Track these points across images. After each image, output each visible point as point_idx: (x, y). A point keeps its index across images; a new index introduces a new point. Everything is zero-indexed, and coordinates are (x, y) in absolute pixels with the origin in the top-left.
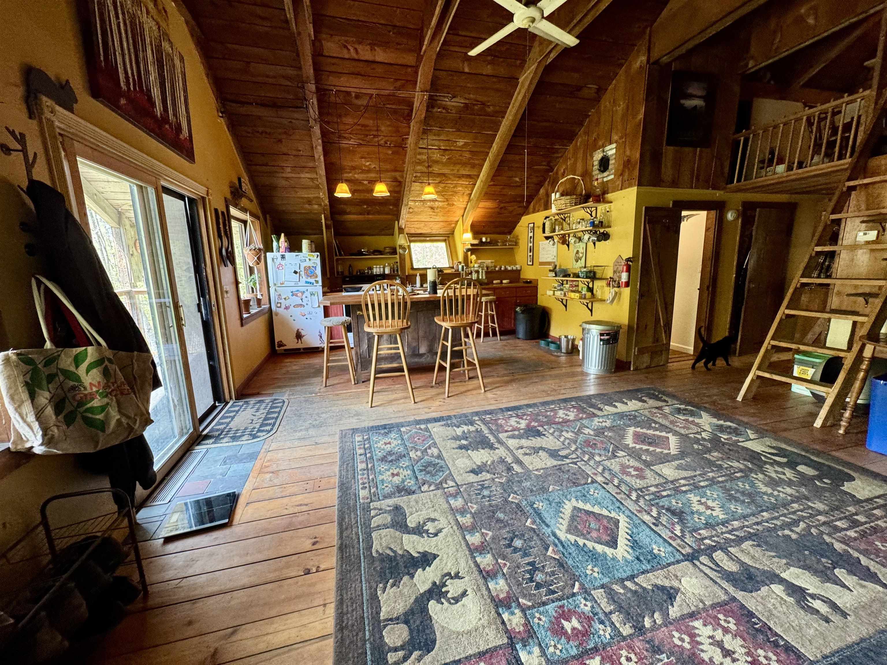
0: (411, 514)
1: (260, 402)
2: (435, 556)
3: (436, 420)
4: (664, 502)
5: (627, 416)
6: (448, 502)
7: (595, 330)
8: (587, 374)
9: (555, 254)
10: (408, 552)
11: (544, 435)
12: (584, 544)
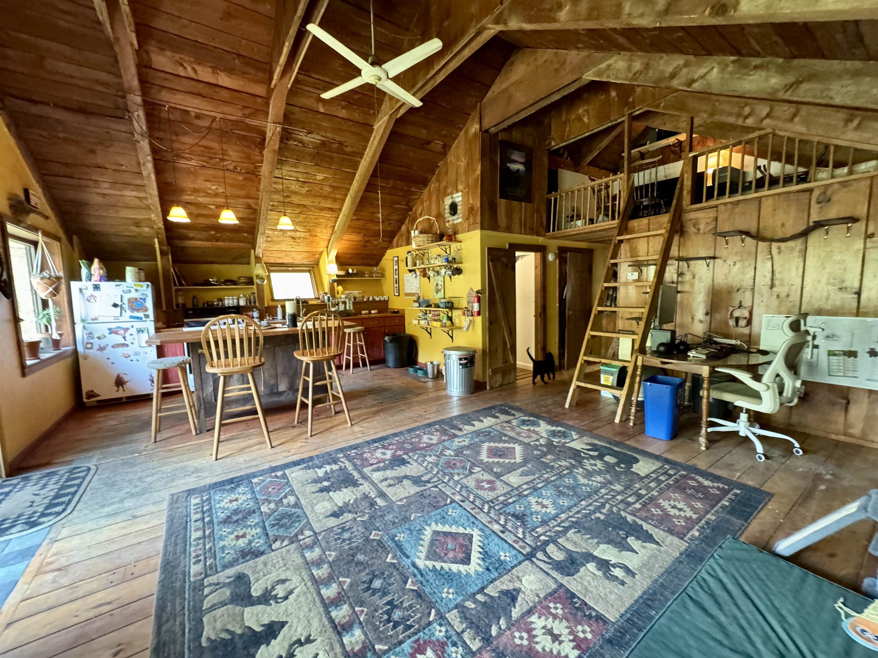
0: (257, 580)
1: (48, 475)
2: (283, 624)
3: (295, 464)
4: (510, 509)
5: (482, 433)
6: (303, 556)
7: (455, 355)
8: (451, 397)
9: (418, 286)
10: (249, 628)
11: (409, 463)
12: (442, 567)
